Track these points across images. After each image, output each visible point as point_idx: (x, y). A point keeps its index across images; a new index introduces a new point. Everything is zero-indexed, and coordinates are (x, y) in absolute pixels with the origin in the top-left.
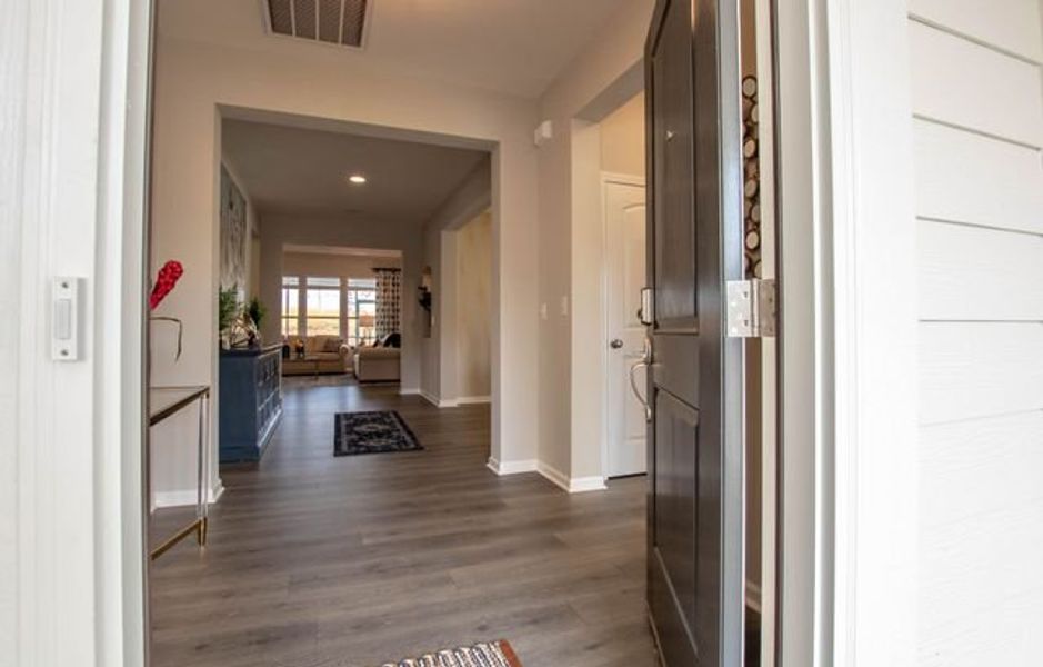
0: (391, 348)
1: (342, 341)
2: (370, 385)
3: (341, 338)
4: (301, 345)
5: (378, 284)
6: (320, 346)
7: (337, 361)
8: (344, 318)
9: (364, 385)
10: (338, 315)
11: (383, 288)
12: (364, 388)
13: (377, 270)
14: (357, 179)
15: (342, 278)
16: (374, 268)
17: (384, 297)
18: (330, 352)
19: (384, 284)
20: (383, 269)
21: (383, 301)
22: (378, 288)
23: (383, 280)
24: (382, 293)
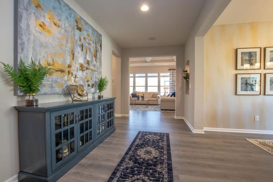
0: (173, 97)
1: (158, 94)
2: (164, 111)
3: (158, 93)
4: (143, 95)
5: (170, 75)
6: (151, 95)
7: (156, 101)
8: (159, 87)
9: (162, 111)
10: (157, 85)
11: (172, 76)
12: (162, 112)
13: (170, 70)
14: (145, 8)
15: (158, 73)
16: (169, 69)
17: (172, 79)
18: (154, 97)
19: (172, 74)
20: (172, 69)
21: (172, 80)
22: (170, 76)
23: (172, 73)
24: (172, 78)
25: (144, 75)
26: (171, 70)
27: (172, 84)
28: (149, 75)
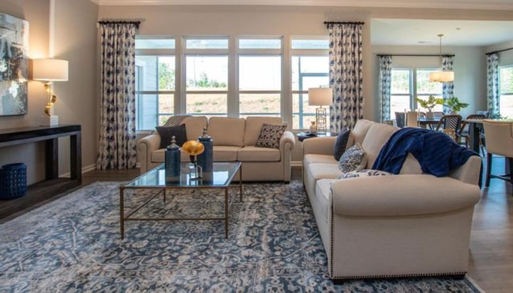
1: (284, 127)
3: (283, 123)
5: (331, 45)
6: (253, 133)
10: (279, 88)
11: (339, 49)
15: (282, 38)
16: (325, 23)
17: (340, 62)
18: (267, 146)
19: (341, 44)
20: (339, 23)
21: (339, 67)
22: (332, 50)
23: (339, 39)
24: (338, 57)
25: (223, 44)
26: (336, 26)
27: (340, 81)
28: (244, 43)
